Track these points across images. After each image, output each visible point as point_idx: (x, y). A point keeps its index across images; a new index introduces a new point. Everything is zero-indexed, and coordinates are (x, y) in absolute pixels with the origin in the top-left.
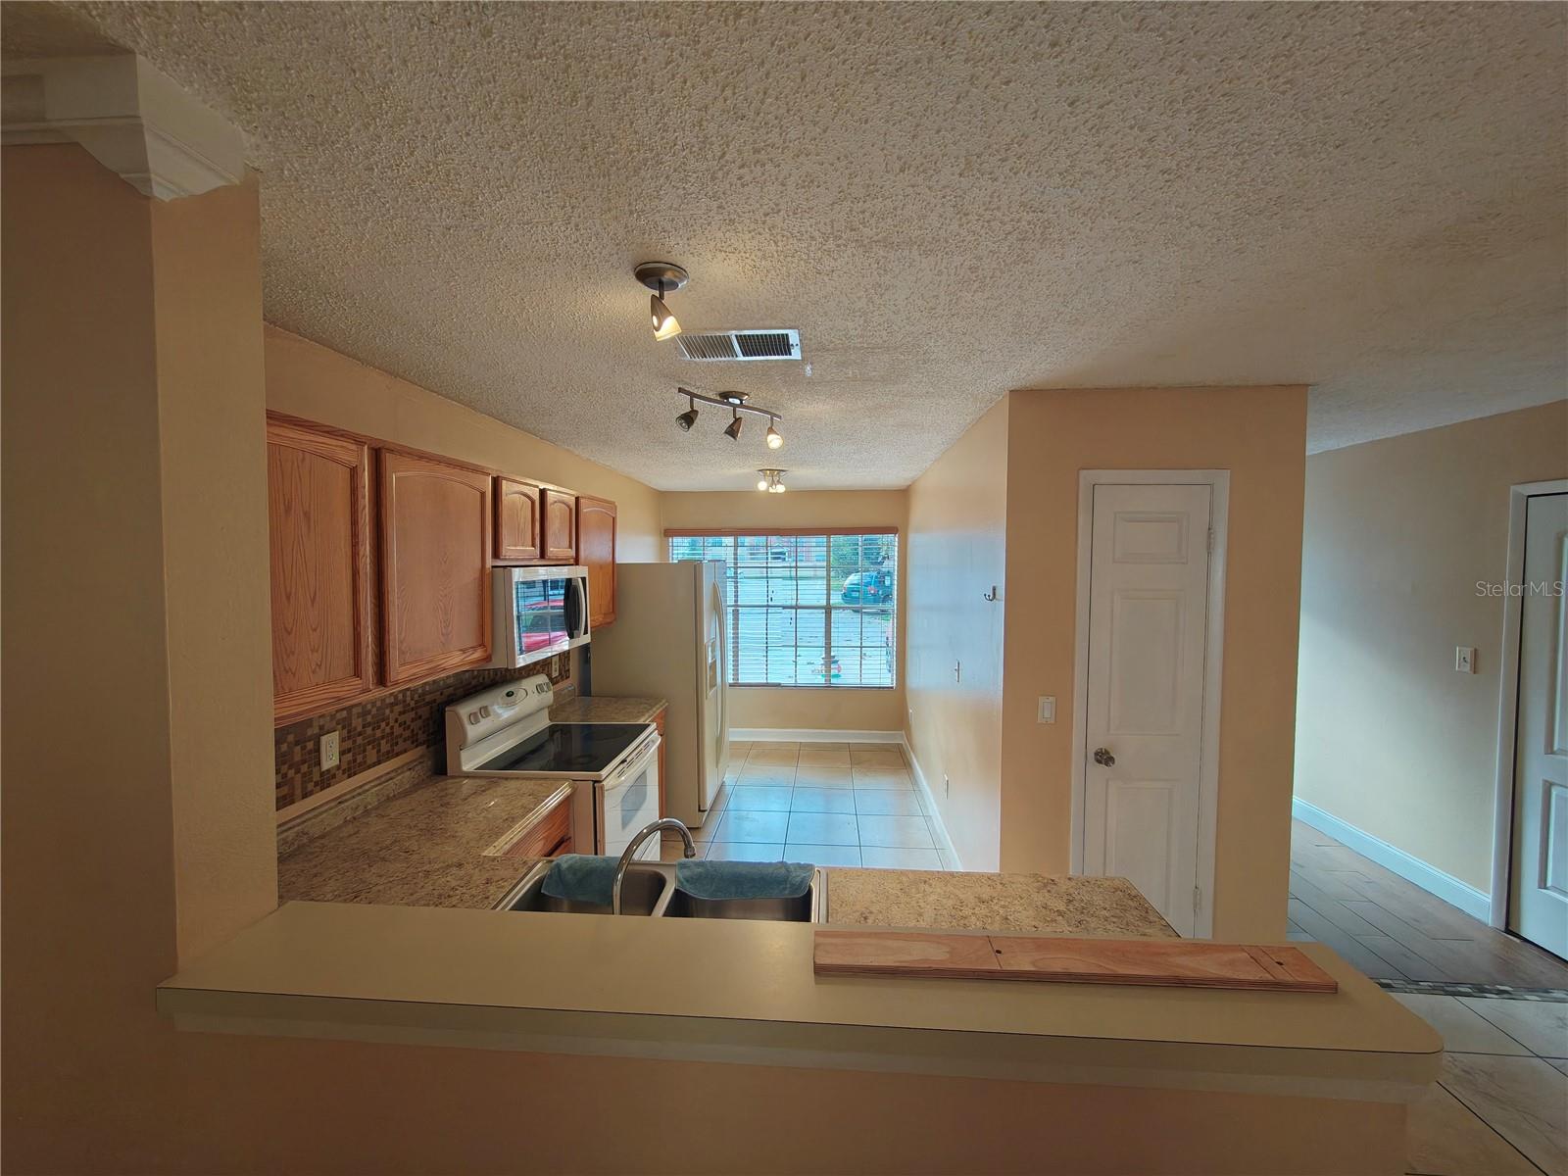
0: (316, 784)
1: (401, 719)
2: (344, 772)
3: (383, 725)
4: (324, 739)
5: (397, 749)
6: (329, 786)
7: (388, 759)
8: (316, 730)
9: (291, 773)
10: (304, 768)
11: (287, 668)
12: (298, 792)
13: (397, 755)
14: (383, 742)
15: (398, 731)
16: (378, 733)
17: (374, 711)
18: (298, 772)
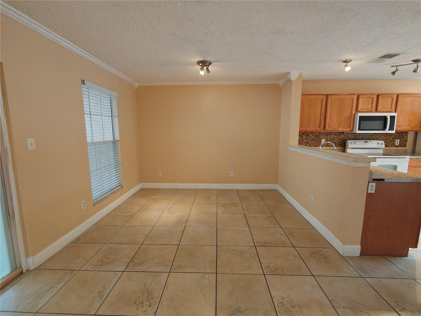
2: (325, 146)
4: (322, 140)
8: (321, 138)
9: (317, 143)
10: (319, 143)
12: (317, 146)
17: (332, 138)
18: (318, 143)
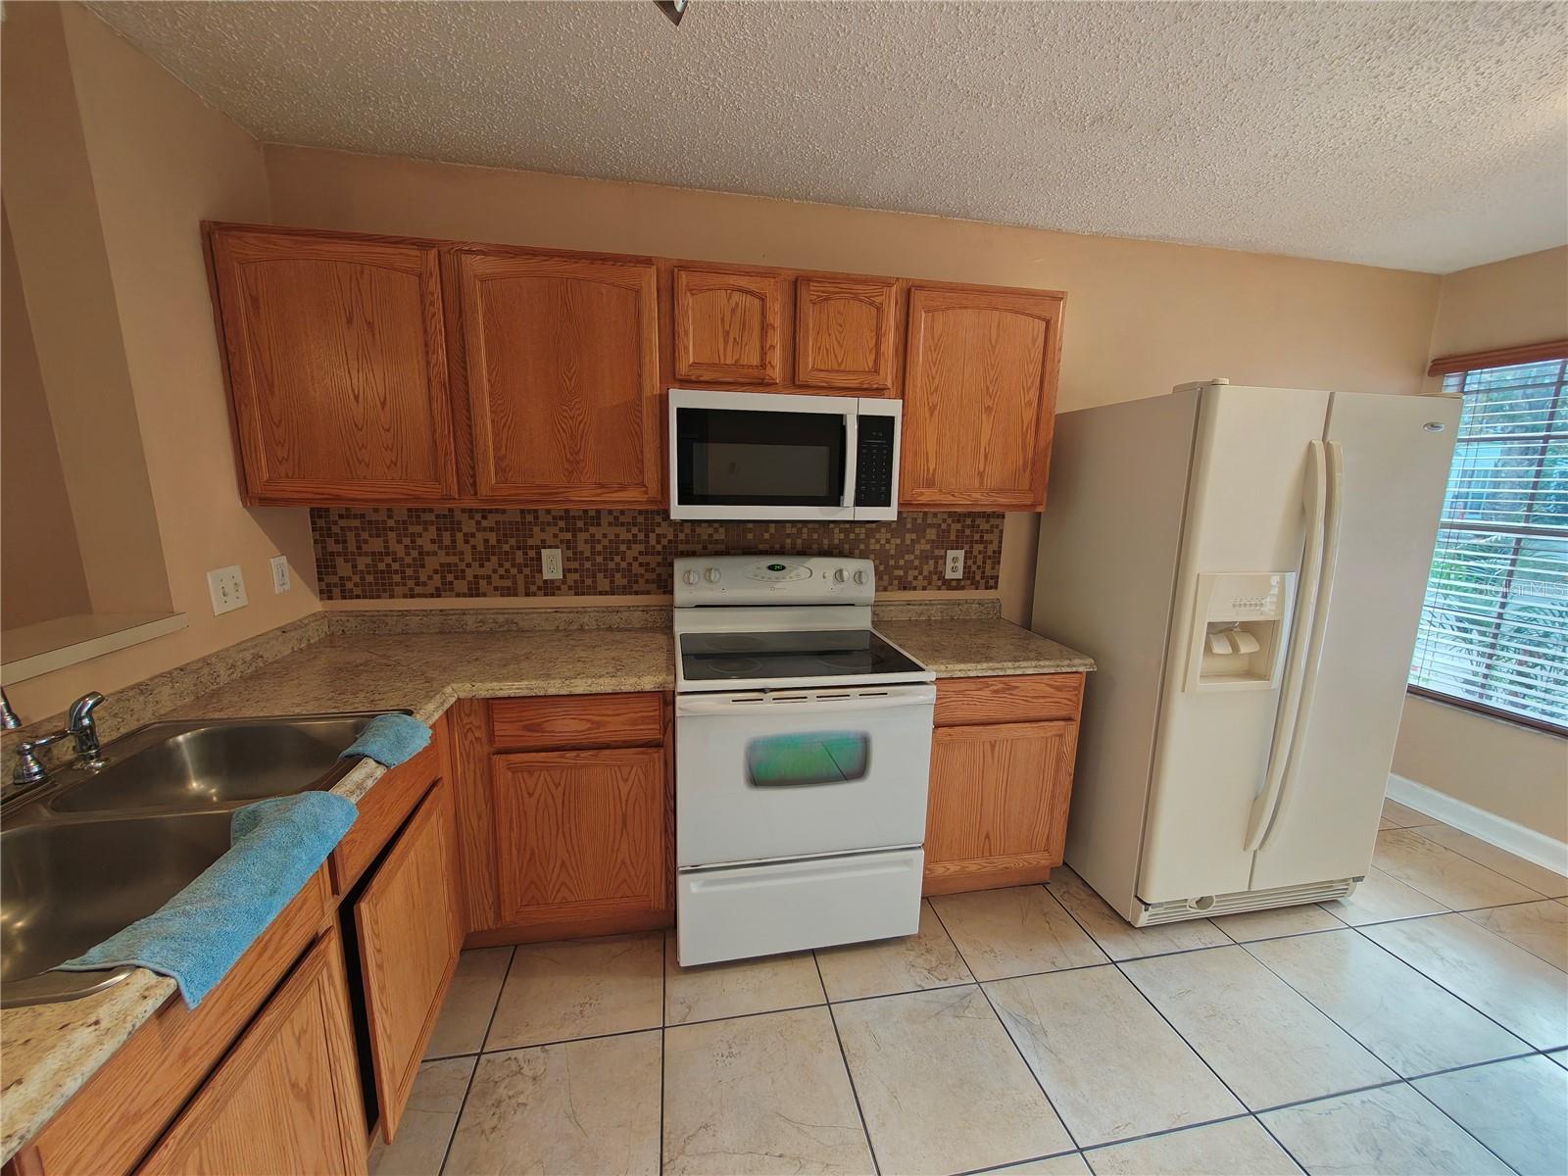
0: (539, 588)
1: (642, 559)
3: (617, 559)
5: (636, 587)
6: (553, 594)
7: (624, 594)
11: (360, 459)
13: (636, 593)
14: (618, 576)
15: (636, 569)
16: (611, 565)
